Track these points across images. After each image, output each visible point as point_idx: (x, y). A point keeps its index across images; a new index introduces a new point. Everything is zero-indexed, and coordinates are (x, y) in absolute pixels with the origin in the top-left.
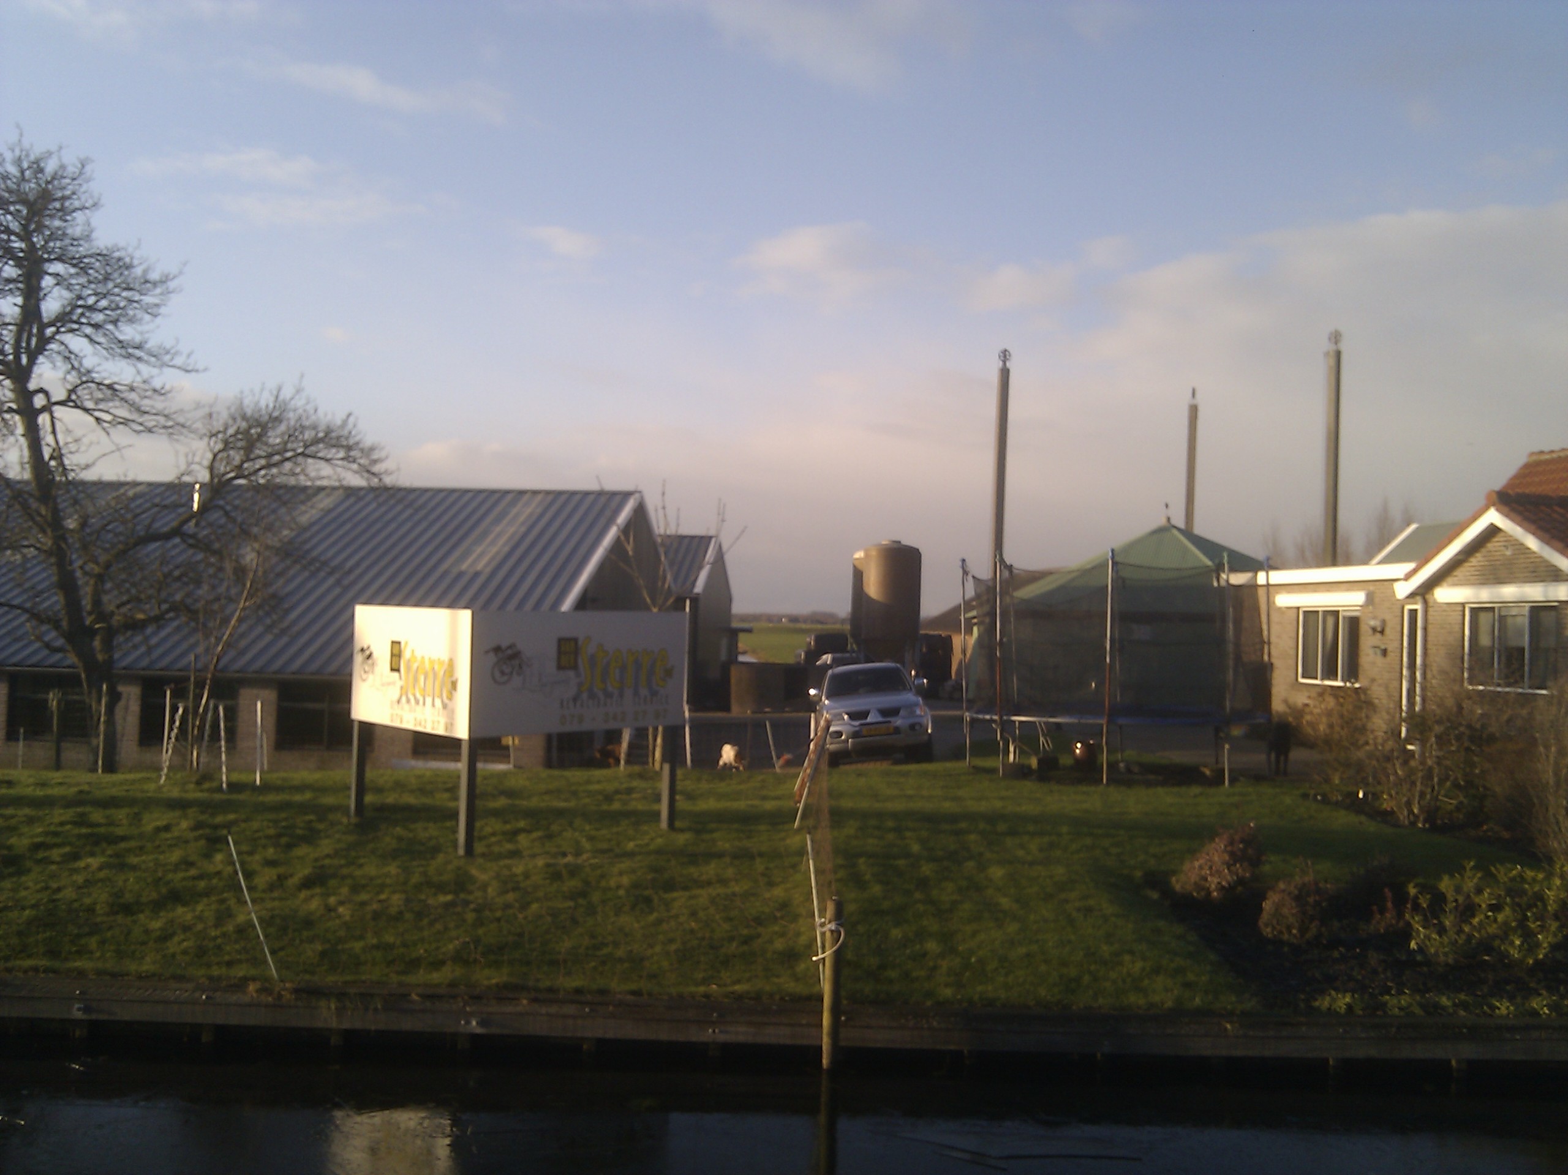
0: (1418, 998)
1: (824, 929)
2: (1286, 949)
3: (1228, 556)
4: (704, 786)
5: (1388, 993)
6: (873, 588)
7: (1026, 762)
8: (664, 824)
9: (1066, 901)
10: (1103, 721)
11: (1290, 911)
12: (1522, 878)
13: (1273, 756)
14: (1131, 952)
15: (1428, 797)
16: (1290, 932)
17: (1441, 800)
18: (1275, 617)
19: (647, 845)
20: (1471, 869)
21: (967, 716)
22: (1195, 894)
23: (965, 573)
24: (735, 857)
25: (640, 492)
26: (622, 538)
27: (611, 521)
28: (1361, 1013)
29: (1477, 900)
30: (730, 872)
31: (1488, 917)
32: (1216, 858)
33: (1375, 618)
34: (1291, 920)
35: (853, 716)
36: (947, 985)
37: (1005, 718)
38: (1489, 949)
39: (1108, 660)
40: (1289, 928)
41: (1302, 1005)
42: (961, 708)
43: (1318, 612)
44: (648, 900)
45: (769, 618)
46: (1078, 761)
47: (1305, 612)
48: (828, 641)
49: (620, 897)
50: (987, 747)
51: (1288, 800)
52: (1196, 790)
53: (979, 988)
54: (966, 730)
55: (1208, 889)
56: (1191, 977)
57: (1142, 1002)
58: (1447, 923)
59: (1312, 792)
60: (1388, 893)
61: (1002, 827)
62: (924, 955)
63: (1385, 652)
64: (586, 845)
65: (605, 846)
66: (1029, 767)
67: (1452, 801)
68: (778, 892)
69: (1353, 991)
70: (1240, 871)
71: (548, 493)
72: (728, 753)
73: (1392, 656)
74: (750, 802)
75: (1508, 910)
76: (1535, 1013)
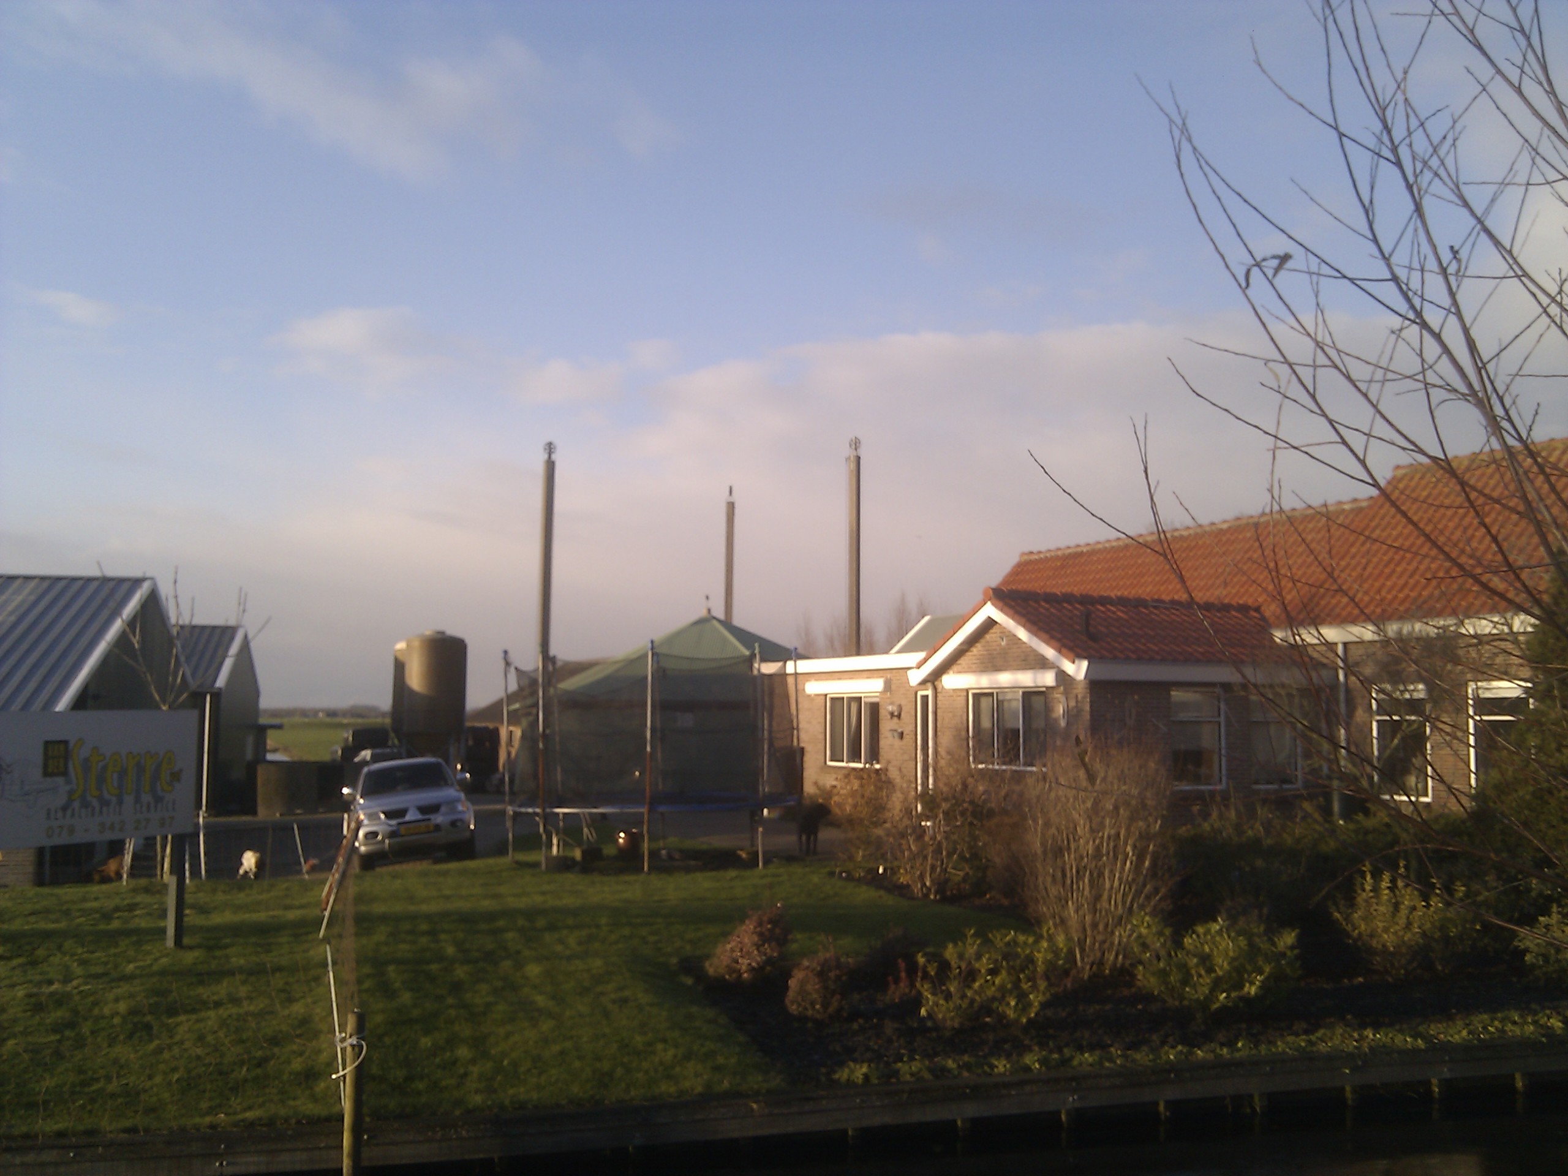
0: (927, 1063)
1: (345, 1044)
2: (810, 1025)
3: (760, 646)
4: (220, 897)
5: (901, 1060)
6: (416, 680)
7: (569, 854)
8: (170, 942)
9: (602, 994)
10: (644, 810)
11: (813, 987)
12: (1015, 942)
13: (804, 838)
14: (664, 1041)
15: (938, 870)
16: (813, 1007)
17: (949, 873)
18: (804, 704)
19: (151, 965)
20: (973, 935)
21: (510, 810)
22: (727, 977)
23: (508, 664)
24: (251, 973)
25: (152, 579)
26: (128, 630)
27: (116, 612)
28: (876, 1081)
29: (977, 965)
30: (243, 991)
31: (987, 981)
32: (746, 940)
33: (892, 703)
34: (815, 996)
35: (389, 815)
36: (477, 1091)
37: (548, 810)
38: (989, 1012)
39: (649, 749)
40: (813, 1004)
41: (823, 1079)
42: (503, 801)
43: (843, 698)
44: (148, 1027)
45: (304, 713)
46: (621, 850)
47: (832, 699)
48: (367, 736)
49: (113, 1026)
50: (530, 841)
51: (815, 879)
52: (732, 873)
53: (511, 1092)
54: (509, 824)
55: (740, 970)
56: (721, 1060)
57: (672, 1090)
58: (952, 989)
59: (837, 870)
60: (902, 964)
61: (541, 923)
62: (454, 1063)
63: (901, 735)
64: (78, 970)
65: (99, 970)
66: (573, 859)
67: (958, 873)
68: (298, 1009)
69: (870, 1061)
70: (768, 951)
71: (43, 578)
72: (249, 860)
73: (908, 738)
74: (271, 913)
75: (1004, 973)
76: (1028, 1069)
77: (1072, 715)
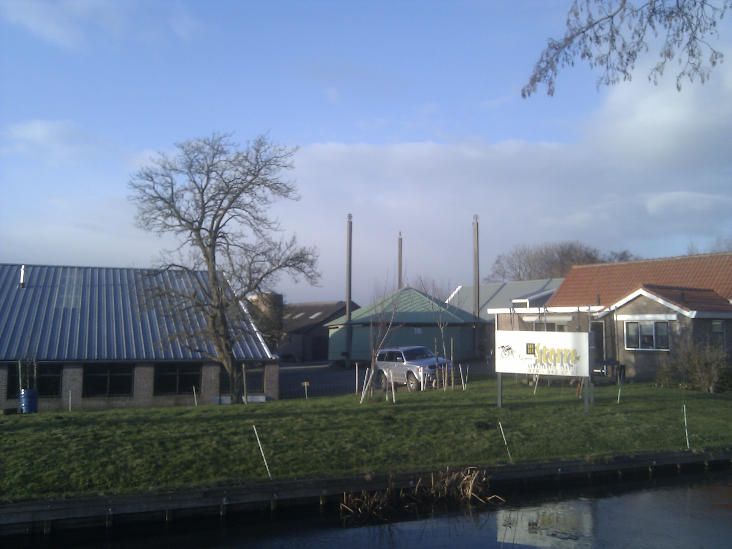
47: (536, 323)
77: (684, 331)
